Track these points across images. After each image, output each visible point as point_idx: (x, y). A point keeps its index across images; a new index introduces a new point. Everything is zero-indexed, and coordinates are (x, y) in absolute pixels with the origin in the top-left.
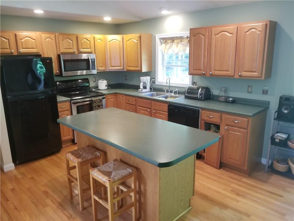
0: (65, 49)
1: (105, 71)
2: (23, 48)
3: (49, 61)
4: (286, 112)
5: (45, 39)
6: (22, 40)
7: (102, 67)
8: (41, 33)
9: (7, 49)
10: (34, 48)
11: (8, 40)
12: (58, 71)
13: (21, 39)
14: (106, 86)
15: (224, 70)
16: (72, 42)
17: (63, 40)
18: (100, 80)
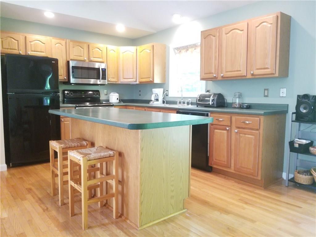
0: (75, 56)
1: (117, 83)
2: (32, 51)
3: (54, 62)
4: (304, 111)
5: (55, 45)
6: (32, 43)
7: (114, 78)
8: (51, 38)
9: (16, 49)
10: (43, 52)
11: (18, 41)
12: (65, 78)
13: (30, 42)
14: (117, 99)
15: (236, 70)
16: (83, 50)
17: (73, 47)
18: (112, 93)
